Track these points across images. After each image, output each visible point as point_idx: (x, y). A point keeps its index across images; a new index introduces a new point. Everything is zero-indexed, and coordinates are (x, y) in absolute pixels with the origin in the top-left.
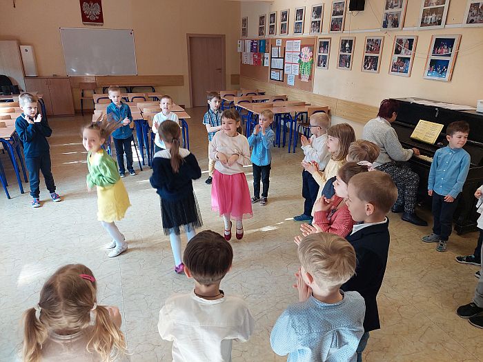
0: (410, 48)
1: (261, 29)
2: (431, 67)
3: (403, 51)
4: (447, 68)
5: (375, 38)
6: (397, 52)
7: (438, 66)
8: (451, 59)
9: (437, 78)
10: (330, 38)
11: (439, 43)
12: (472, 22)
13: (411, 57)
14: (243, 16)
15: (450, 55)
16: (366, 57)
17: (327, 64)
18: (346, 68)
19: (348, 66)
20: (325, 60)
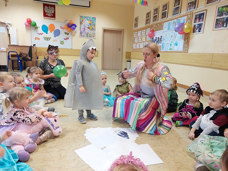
1: (147, 20)
10: (206, 10)
14: (135, 17)
17: (202, 29)
18: (222, 28)
19: (225, 26)
20: (200, 27)
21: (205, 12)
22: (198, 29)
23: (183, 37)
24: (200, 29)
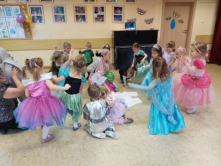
0: (103, 11)
2: (115, 18)
3: (99, 12)
4: (122, 18)
5: (80, 6)
6: (96, 12)
7: (118, 18)
8: (122, 14)
9: (119, 22)
10: (42, 5)
11: (116, 9)
12: (128, 1)
13: (104, 14)
15: (122, 13)
16: (77, 16)
17: (43, 21)
18: (61, 22)
19: (63, 21)
20: (40, 18)
21: (41, 7)
22: (38, 20)
23: (21, 25)
24: (41, 20)
